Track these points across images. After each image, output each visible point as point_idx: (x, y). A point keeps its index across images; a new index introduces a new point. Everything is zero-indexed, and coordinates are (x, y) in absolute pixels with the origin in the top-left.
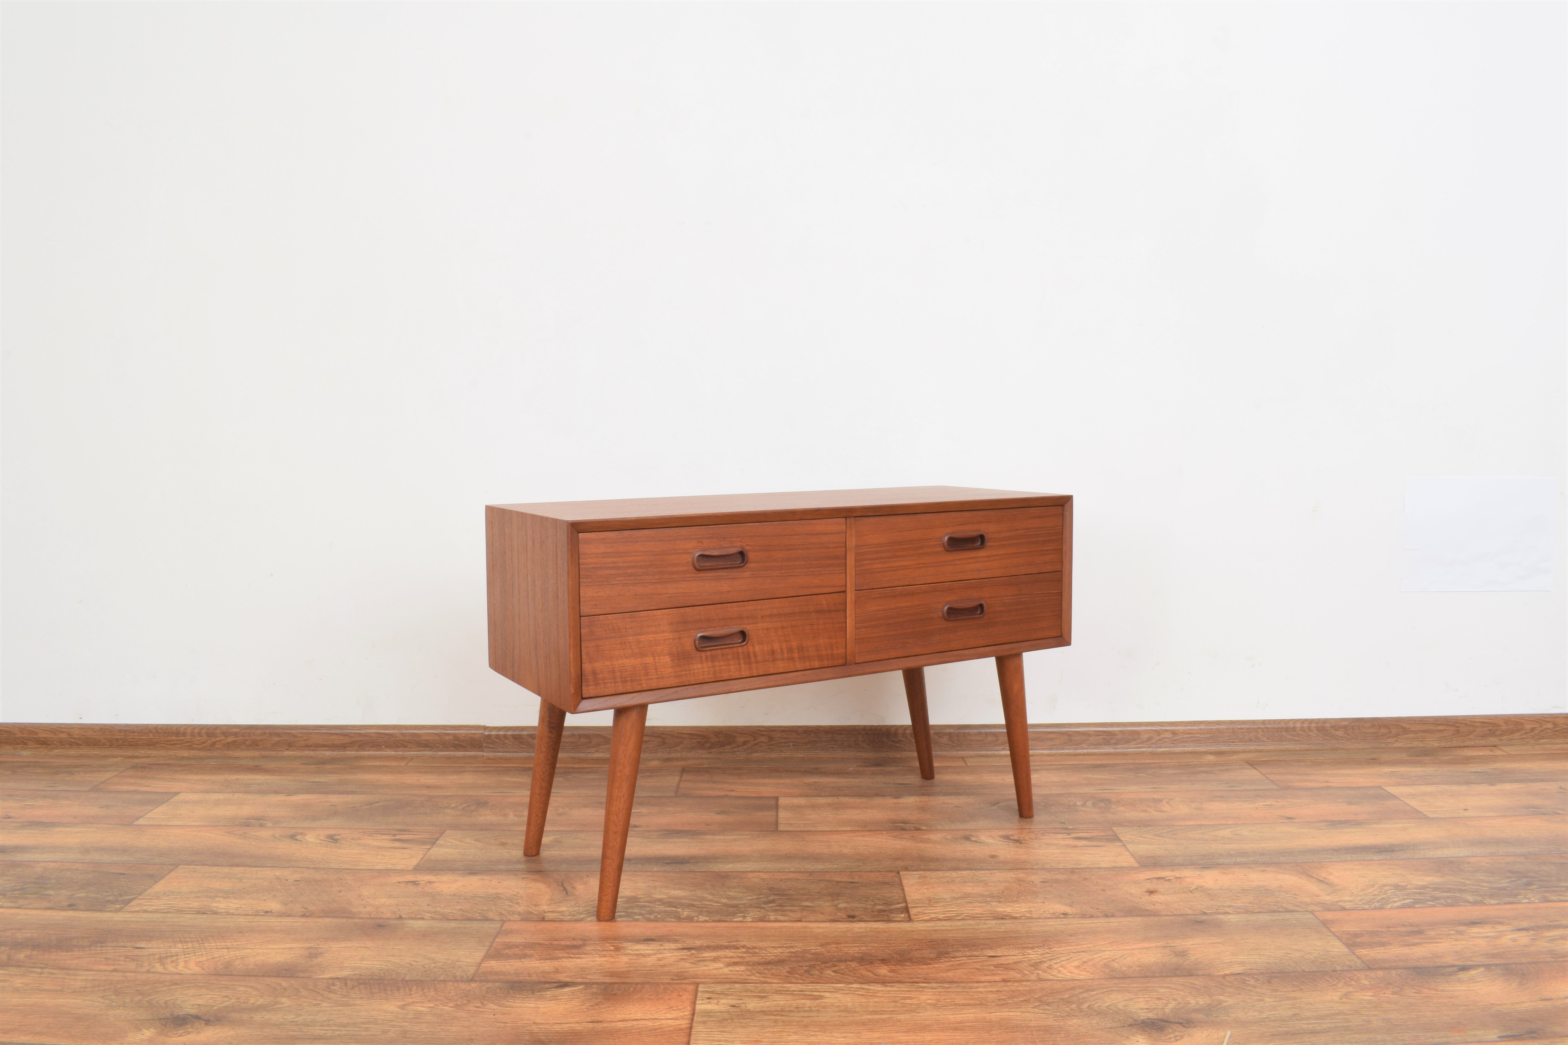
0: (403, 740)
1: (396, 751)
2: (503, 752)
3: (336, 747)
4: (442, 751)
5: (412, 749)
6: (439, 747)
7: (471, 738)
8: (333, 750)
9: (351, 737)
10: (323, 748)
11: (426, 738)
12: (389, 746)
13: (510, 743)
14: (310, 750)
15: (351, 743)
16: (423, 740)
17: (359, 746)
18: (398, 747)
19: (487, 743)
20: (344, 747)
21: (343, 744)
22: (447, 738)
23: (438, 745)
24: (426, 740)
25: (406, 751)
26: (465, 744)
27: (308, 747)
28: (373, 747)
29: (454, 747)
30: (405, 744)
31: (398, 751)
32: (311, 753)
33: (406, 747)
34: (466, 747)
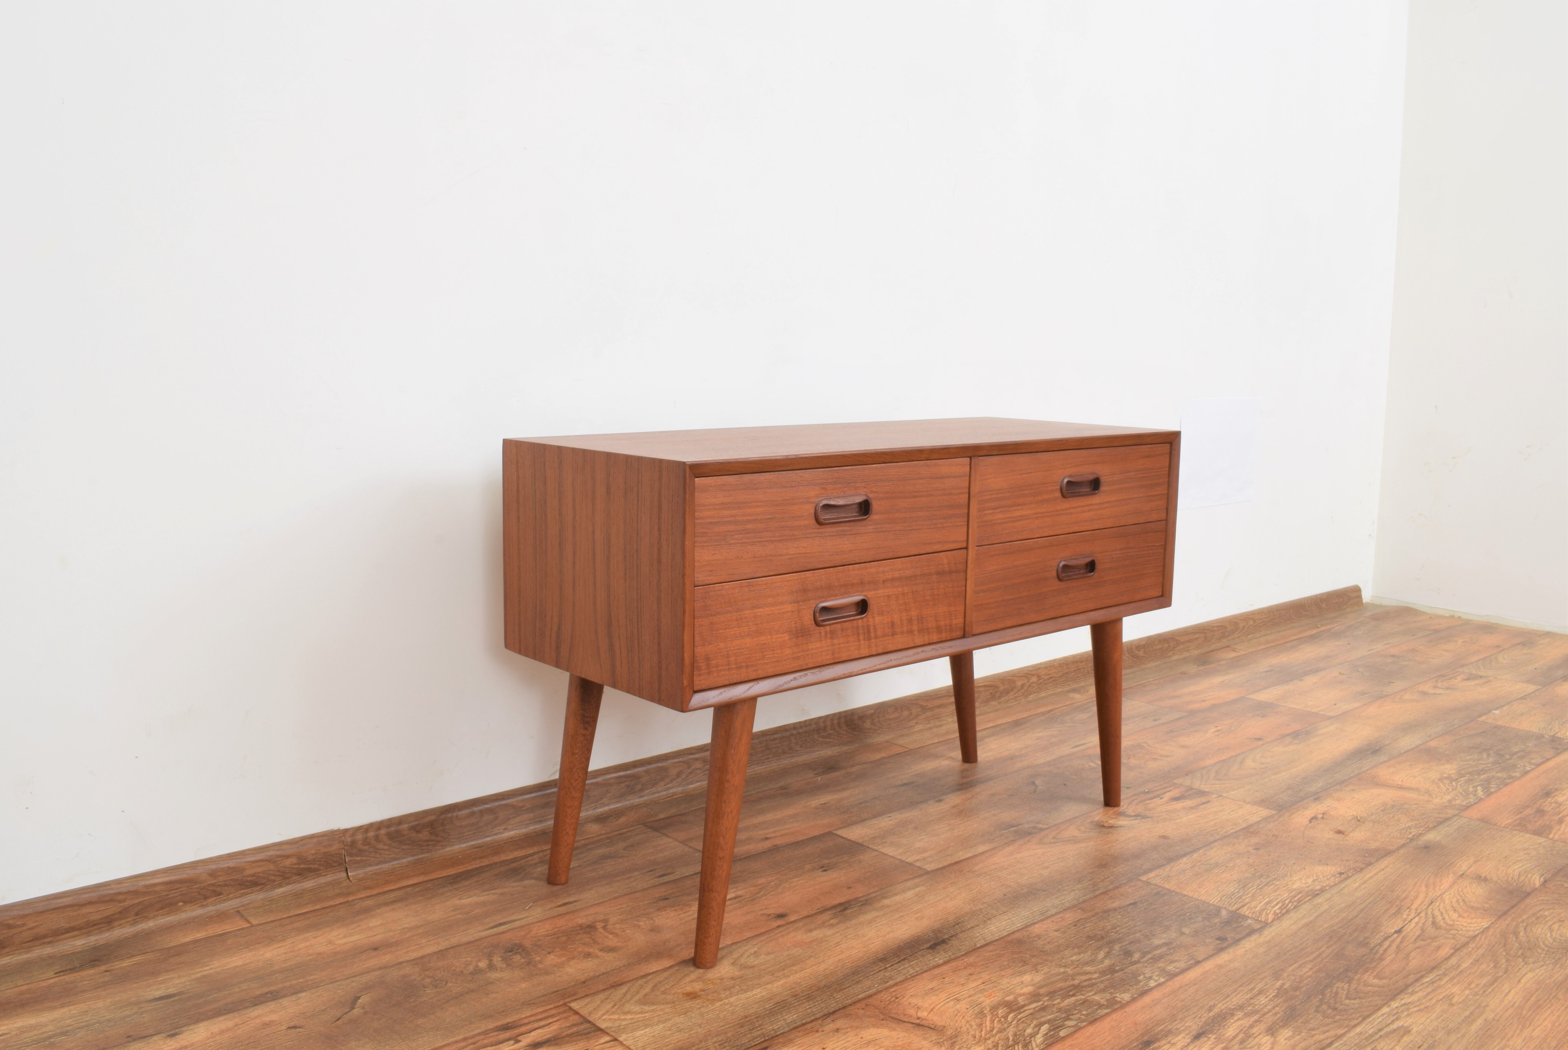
0: (213, 885)
1: (203, 906)
2: (377, 864)
3: (94, 925)
4: (280, 886)
5: (231, 896)
6: (274, 881)
7: (325, 853)
8: (89, 934)
9: (120, 902)
10: (68, 935)
11: (252, 871)
12: (189, 901)
13: (386, 847)
14: (43, 943)
15: (120, 913)
16: (247, 876)
17: (137, 914)
18: (206, 898)
19: (351, 855)
20: (108, 922)
21: (107, 917)
22: (288, 862)
23: (273, 878)
24: (253, 876)
25: (220, 902)
26: (316, 866)
27: (38, 939)
28: (162, 908)
29: (300, 874)
30: (218, 889)
31: (206, 906)
32: (48, 950)
33: (220, 894)
34: (319, 870)
